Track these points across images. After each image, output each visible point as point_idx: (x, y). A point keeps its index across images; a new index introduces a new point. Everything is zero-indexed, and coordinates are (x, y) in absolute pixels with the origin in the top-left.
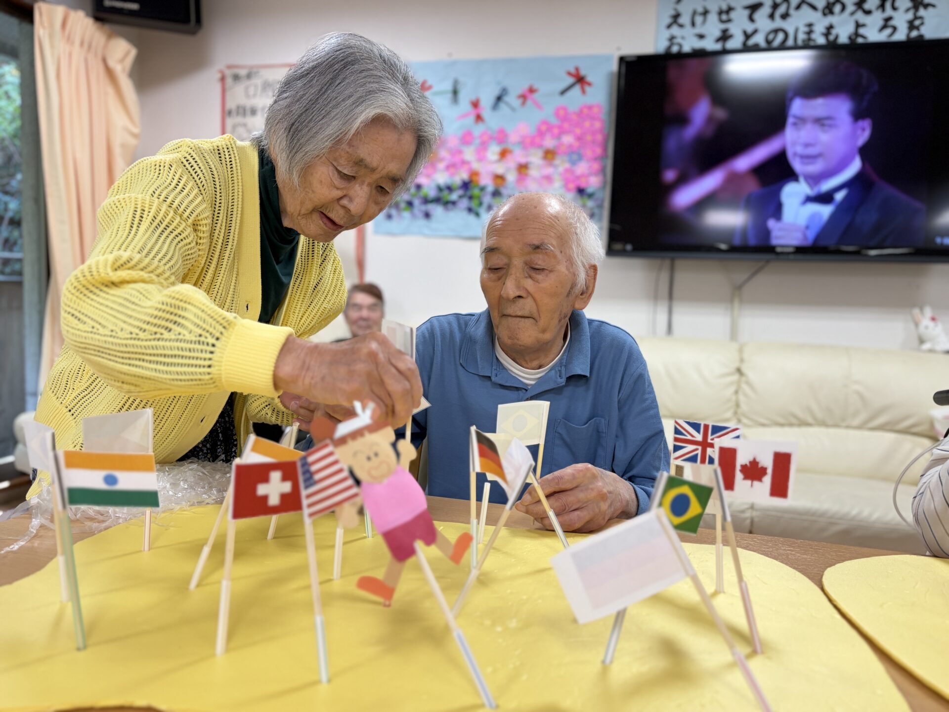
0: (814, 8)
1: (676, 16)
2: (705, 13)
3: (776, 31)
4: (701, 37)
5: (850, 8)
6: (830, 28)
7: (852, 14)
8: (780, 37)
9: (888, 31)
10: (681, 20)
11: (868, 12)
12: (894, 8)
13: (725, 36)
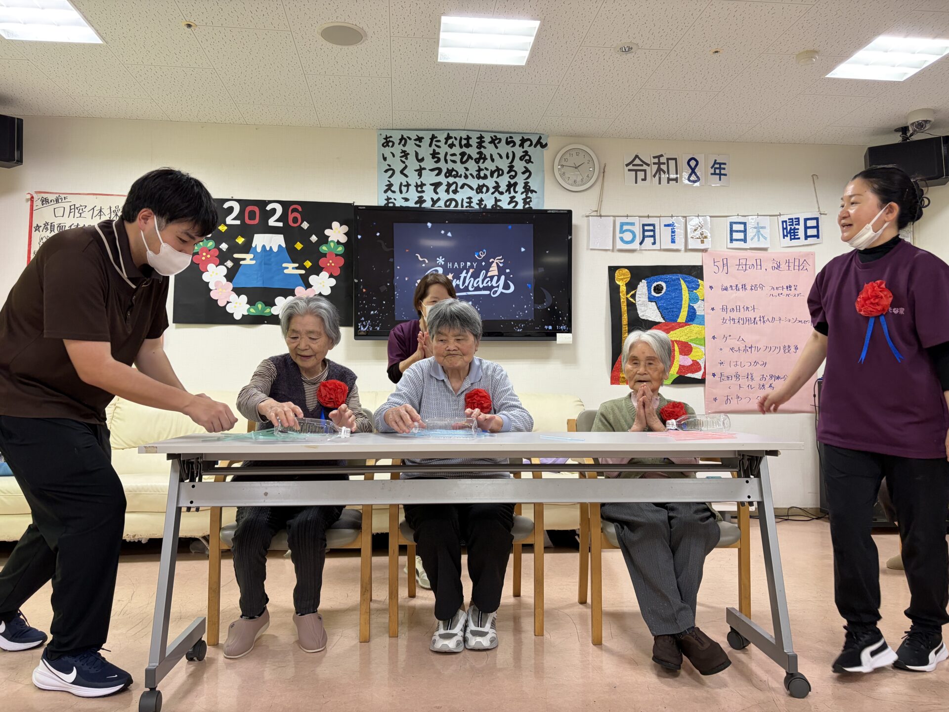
0: (471, 188)
1: (390, 186)
2: (408, 185)
3: (451, 200)
4: (406, 200)
5: (492, 190)
6: (481, 200)
7: (493, 193)
8: (454, 203)
9: (514, 204)
10: (393, 189)
11: (502, 193)
12: (516, 192)
13: (421, 201)
